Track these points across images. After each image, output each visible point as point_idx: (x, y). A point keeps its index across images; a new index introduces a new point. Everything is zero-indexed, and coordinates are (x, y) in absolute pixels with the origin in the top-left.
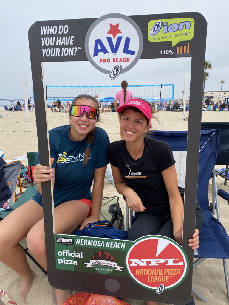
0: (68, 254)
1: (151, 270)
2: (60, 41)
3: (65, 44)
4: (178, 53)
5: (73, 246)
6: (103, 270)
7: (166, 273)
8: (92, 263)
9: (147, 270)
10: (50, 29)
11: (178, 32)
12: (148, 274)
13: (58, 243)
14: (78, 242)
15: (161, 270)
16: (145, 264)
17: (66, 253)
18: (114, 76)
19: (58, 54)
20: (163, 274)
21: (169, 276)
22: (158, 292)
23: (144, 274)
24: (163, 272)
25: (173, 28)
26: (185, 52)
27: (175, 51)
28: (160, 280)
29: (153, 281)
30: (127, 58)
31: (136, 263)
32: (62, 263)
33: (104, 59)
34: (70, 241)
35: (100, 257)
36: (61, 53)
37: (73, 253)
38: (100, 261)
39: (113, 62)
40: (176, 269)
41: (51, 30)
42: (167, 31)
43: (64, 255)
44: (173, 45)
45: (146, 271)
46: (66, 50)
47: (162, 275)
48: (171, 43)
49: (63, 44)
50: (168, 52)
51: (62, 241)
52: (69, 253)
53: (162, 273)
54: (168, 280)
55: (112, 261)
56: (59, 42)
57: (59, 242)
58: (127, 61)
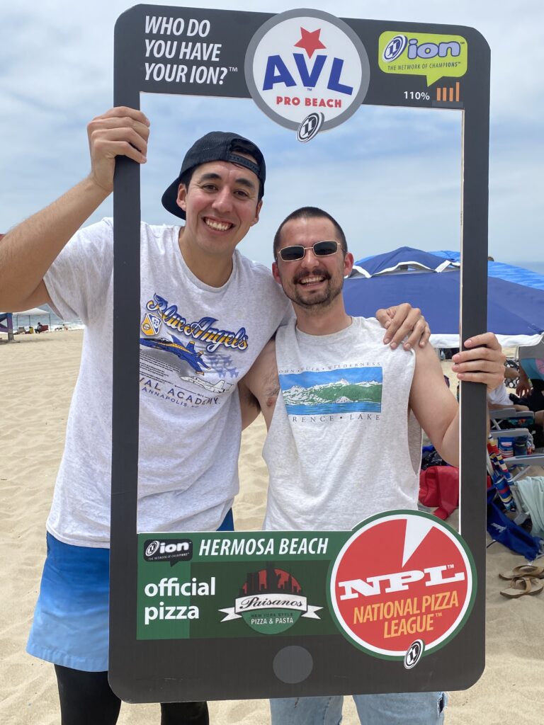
0: (174, 588)
1: (390, 603)
2: (188, 51)
3: (199, 58)
4: (439, 99)
5: (189, 562)
6: (271, 622)
7: (426, 607)
8: (241, 608)
9: (382, 604)
10: (167, 23)
11: (437, 60)
12: (384, 616)
13: (146, 558)
14: (204, 548)
15: (415, 599)
16: (376, 590)
17: (168, 585)
18: (307, 134)
19: (181, 77)
20: (419, 612)
21: (432, 615)
22: (409, 663)
23: (375, 619)
24: (419, 607)
25: (428, 51)
26: (451, 99)
27: (433, 96)
28: (412, 629)
29: (396, 635)
30: (336, 101)
31: (354, 591)
32: (154, 617)
33: (286, 98)
34: (183, 547)
35: (263, 585)
36: (188, 75)
37: (189, 584)
38: (262, 597)
39: (306, 105)
40: (448, 594)
41: (170, 26)
42: (417, 55)
43: (162, 594)
44: (429, 84)
45: (379, 608)
46: (202, 71)
47: (416, 615)
48: (424, 78)
49: (196, 57)
50: (419, 95)
51: (159, 549)
52: (177, 585)
53: (417, 610)
54: (431, 625)
55: (295, 593)
56: (185, 54)
57: (151, 557)
58: (336, 106)
